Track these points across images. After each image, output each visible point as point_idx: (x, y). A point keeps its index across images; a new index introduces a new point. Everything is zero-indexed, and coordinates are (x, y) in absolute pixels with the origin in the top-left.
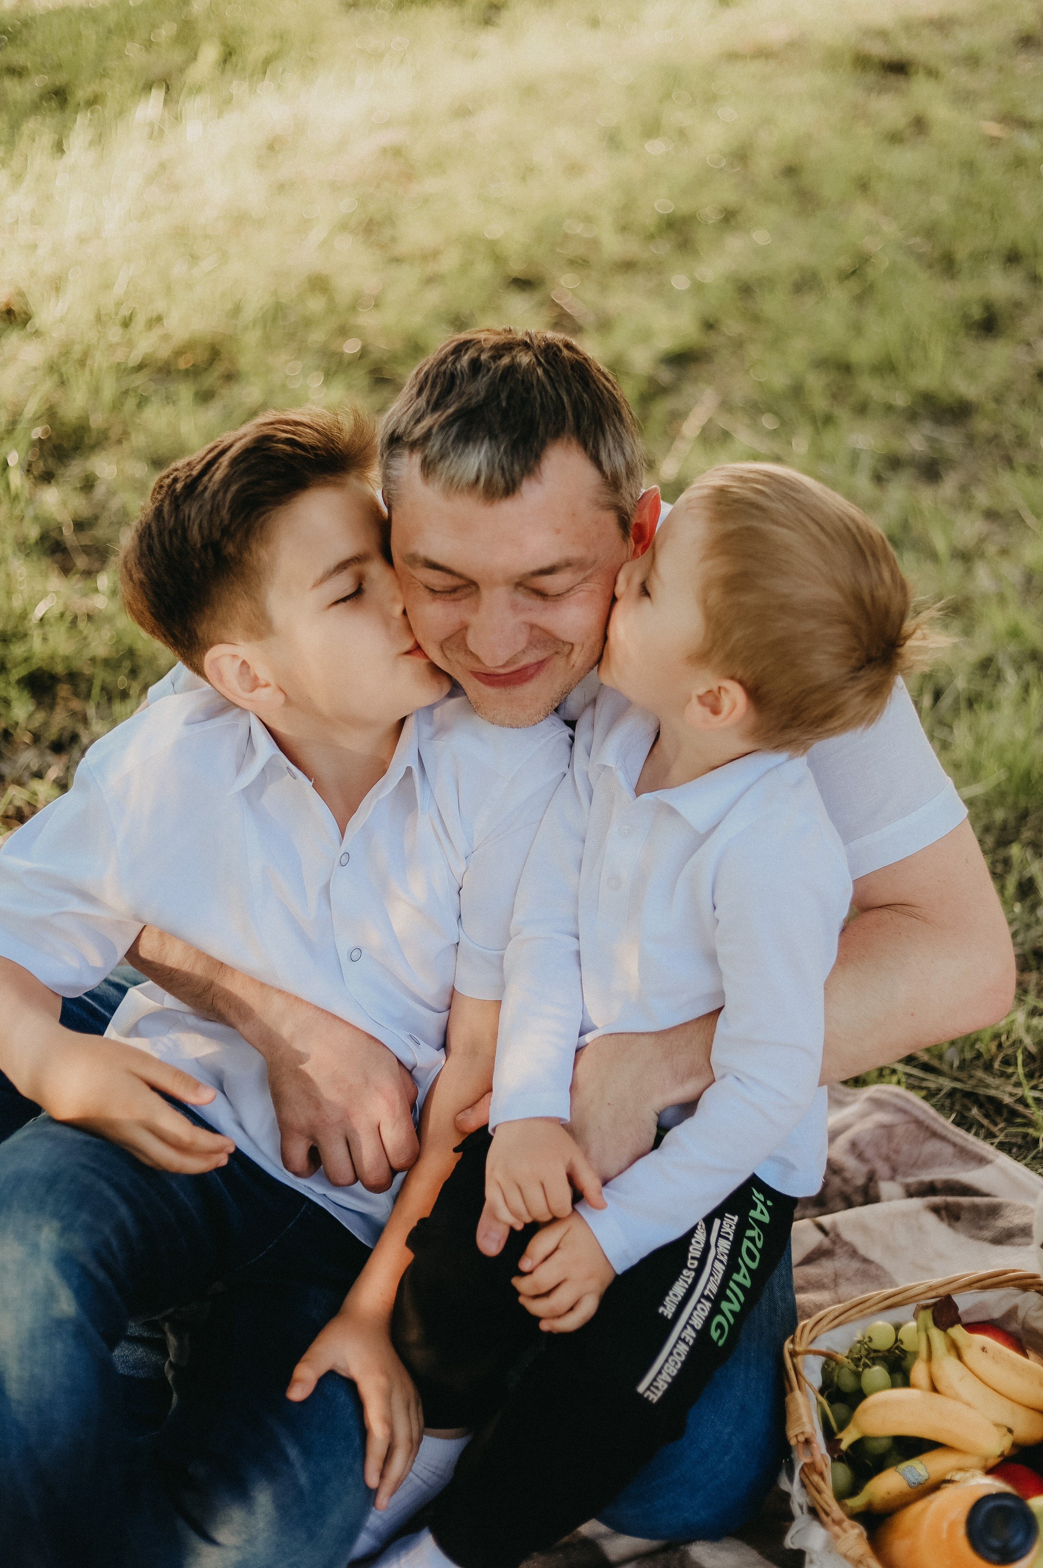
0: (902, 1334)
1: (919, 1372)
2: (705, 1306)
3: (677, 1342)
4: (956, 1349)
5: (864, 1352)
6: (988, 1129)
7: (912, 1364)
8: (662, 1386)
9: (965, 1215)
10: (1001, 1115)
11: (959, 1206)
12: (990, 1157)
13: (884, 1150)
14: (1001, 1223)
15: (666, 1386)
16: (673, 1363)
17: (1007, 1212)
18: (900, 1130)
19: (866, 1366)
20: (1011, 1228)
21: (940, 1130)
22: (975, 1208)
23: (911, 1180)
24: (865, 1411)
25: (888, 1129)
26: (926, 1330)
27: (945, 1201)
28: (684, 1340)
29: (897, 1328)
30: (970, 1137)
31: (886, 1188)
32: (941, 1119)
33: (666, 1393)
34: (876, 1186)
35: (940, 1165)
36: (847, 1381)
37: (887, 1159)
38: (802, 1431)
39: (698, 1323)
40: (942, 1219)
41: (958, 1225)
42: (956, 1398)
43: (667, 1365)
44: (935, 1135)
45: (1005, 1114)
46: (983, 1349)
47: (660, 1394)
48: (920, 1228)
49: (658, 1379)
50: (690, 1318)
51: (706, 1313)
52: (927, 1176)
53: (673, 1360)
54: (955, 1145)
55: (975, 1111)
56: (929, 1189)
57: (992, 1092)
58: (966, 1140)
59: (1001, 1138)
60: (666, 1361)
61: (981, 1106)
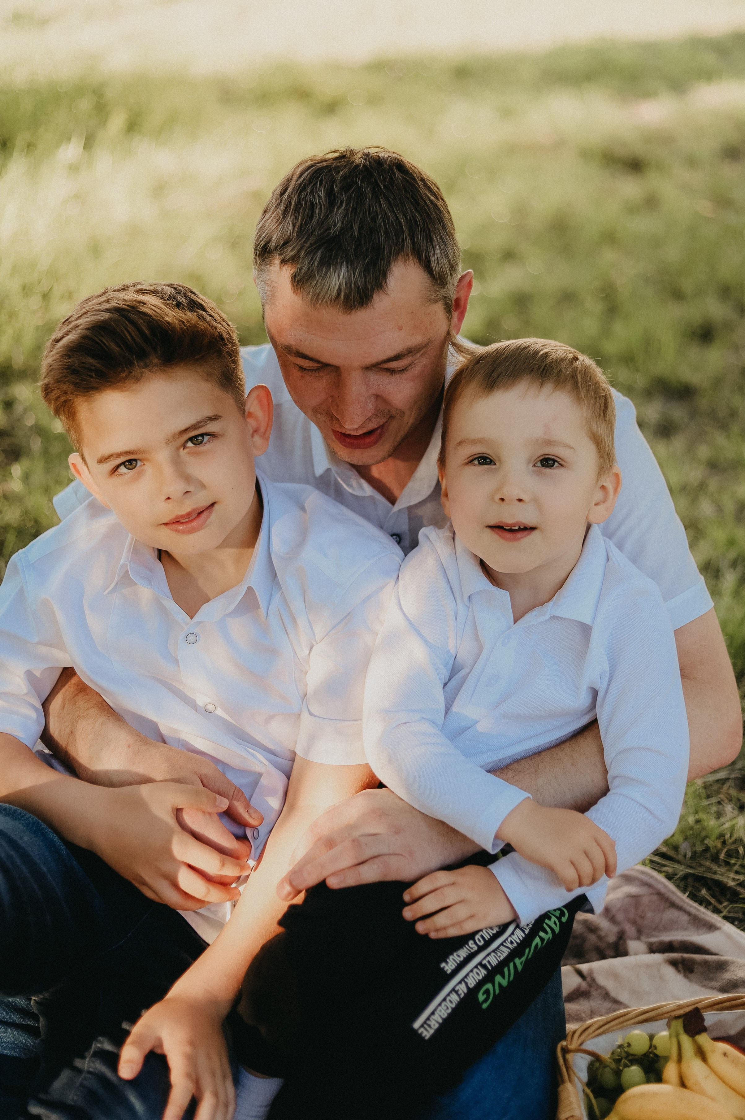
0: (655, 1042)
1: (670, 1071)
2: (481, 972)
3: (451, 992)
4: (701, 1054)
5: (624, 1055)
6: (715, 906)
7: (664, 1065)
8: (434, 1025)
9: (697, 969)
10: (725, 895)
11: (693, 962)
12: (719, 925)
13: (632, 915)
14: (728, 976)
15: (437, 1026)
16: (445, 1008)
17: (731, 968)
18: (645, 900)
19: (626, 1066)
20: (736, 980)
21: (677, 901)
22: (706, 963)
23: (653, 940)
24: (625, 1101)
25: (635, 898)
26: (677, 1036)
27: (682, 956)
28: (457, 992)
29: (651, 1037)
30: (702, 909)
31: (633, 945)
32: (679, 893)
33: (437, 1031)
34: (625, 944)
35: (677, 929)
36: (608, 1078)
37: (634, 923)
38: (571, 1115)
39: (472, 983)
40: (679, 971)
41: (691, 976)
42: (702, 1092)
43: (440, 1008)
44: (673, 905)
45: (728, 896)
46: (725, 1054)
47: (432, 1031)
48: (661, 978)
49: (431, 1019)
50: (466, 977)
51: (480, 978)
52: (667, 937)
53: (445, 1005)
54: (689, 914)
55: (704, 892)
56: (667, 947)
57: (717, 877)
58: (698, 910)
59: (725, 913)
60: (440, 1005)
61: (709, 889)
